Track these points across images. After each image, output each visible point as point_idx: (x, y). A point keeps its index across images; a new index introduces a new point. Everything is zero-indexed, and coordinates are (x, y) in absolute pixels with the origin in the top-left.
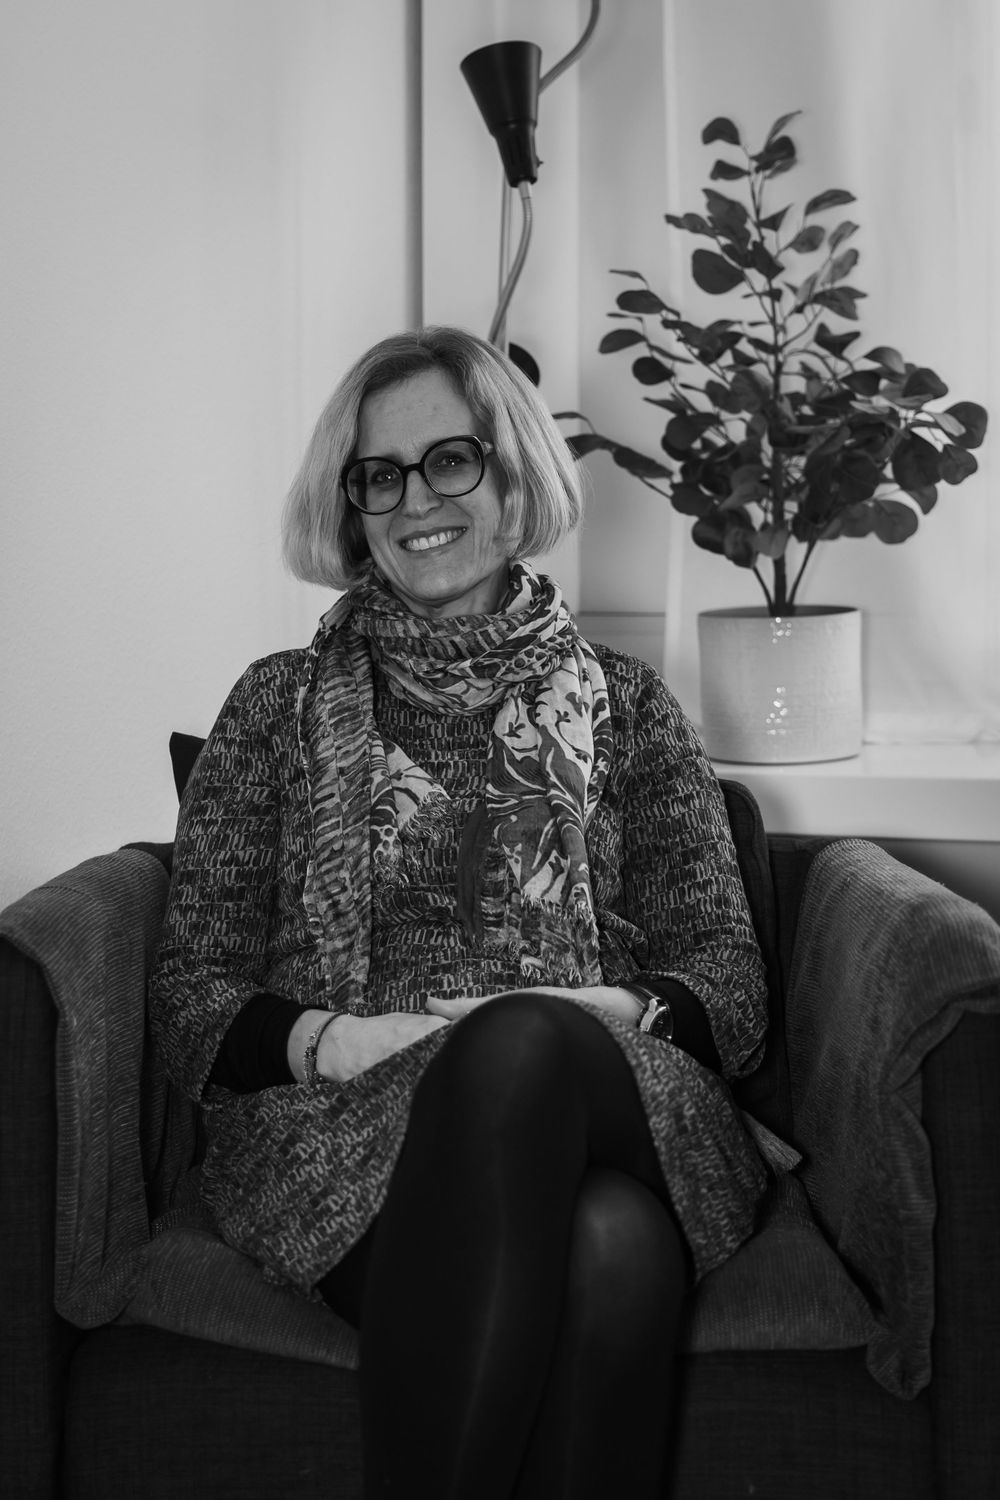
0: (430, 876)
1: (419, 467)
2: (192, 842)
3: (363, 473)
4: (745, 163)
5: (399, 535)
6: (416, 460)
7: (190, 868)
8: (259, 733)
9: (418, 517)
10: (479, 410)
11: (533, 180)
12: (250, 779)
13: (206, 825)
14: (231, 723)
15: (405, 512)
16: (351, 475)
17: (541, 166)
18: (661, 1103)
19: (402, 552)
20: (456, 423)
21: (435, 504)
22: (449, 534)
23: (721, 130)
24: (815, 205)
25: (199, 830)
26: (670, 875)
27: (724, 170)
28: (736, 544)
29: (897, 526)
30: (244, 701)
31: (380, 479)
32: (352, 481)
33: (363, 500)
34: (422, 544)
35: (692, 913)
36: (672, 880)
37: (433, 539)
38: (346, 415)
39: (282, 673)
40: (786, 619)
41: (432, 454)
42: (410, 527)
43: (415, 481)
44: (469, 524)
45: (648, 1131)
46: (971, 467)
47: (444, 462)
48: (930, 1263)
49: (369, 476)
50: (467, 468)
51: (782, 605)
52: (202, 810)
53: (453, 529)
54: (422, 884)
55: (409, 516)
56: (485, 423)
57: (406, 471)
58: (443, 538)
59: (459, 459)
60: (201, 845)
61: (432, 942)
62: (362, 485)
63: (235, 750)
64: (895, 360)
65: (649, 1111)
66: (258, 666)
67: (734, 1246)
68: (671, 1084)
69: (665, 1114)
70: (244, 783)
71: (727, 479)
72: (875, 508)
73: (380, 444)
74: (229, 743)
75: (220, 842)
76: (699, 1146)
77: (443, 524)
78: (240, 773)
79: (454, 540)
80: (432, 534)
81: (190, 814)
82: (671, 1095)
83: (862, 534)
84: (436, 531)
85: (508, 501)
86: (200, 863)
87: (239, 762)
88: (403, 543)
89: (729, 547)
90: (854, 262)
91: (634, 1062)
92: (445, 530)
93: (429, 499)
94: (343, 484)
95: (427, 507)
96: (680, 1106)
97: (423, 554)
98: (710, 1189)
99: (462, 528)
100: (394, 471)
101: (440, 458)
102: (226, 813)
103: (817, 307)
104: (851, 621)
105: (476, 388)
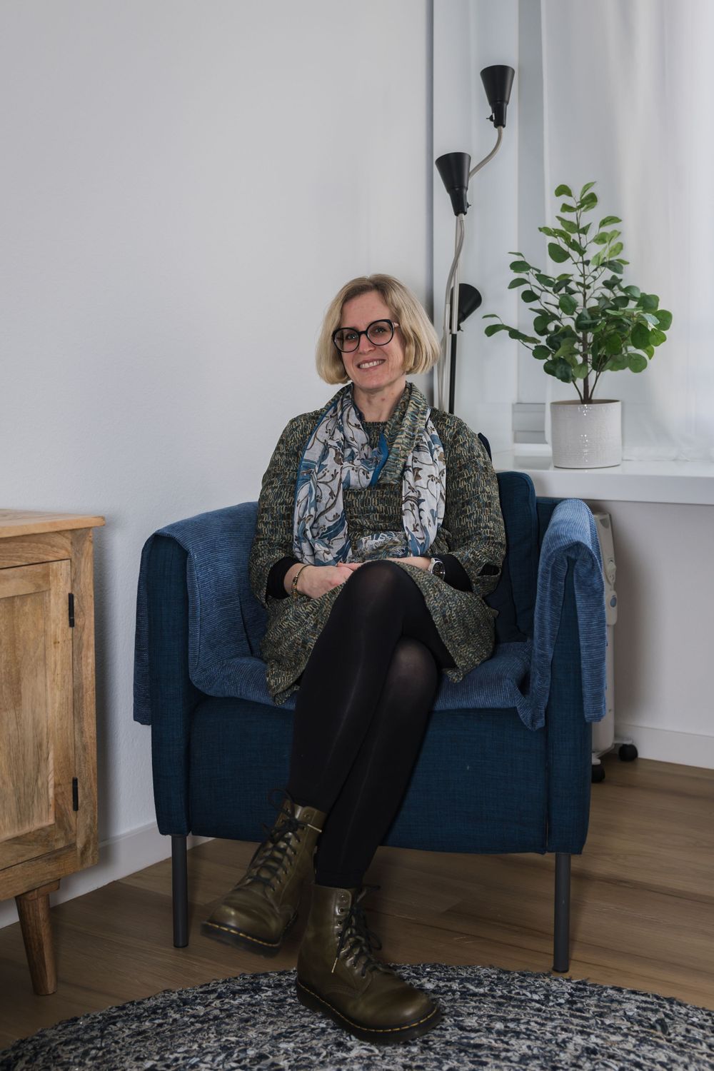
0: (358, 511)
1: (365, 333)
2: (267, 496)
3: (342, 334)
4: (574, 206)
5: (357, 363)
6: (365, 330)
7: (266, 507)
8: (293, 450)
9: (364, 354)
10: (393, 309)
11: (465, 213)
12: (292, 468)
13: (273, 489)
14: (281, 446)
15: (359, 352)
16: (338, 335)
17: (470, 207)
18: (437, 610)
19: (358, 369)
20: (383, 313)
21: (372, 349)
22: (378, 362)
23: (563, 190)
24: (603, 223)
25: (270, 491)
26: (457, 513)
27: (566, 208)
28: (562, 372)
29: (638, 365)
30: (287, 437)
31: (349, 337)
32: (338, 338)
33: (342, 347)
34: (367, 366)
35: (464, 528)
36: (457, 515)
37: (371, 364)
38: (336, 309)
39: (302, 423)
40: (589, 405)
41: (372, 327)
42: (362, 358)
43: (363, 338)
44: (386, 358)
45: (433, 622)
46: (664, 339)
47: (377, 331)
48: (549, 674)
49: (345, 336)
50: (386, 333)
51: (587, 399)
52: (272, 483)
53: (380, 360)
54: (355, 514)
55: (360, 353)
56: (397, 315)
57: (360, 334)
58: (375, 363)
59: (382, 330)
60: (271, 497)
61: (355, 537)
62: (342, 339)
63: (284, 457)
64: (636, 291)
65: (432, 614)
66: (292, 422)
67: (479, 663)
68: (441, 603)
69: (438, 615)
70: (289, 470)
71: (559, 343)
72: (628, 357)
73: (349, 323)
74: (282, 455)
75: (278, 495)
76: (452, 628)
77: (375, 358)
78: (287, 467)
79: (379, 364)
80: (370, 362)
81: (267, 485)
82: (441, 607)
83: (623, 368)
84: (373, 361)
85: (407, 349)
86: (270, 504)
87: (286, 462)
88: (359, 366)
89: (558, 373)
90: (622, 248)
91: (425, 594)
92: (376, 360)
93: (369, 346)
94: (333, 339)
95: (368, 350)
96: (445, 611)
97: (367, 370)
98: (459, 645)
99: (382, 360)
100: (355, 334)
101: (376, 328)
102: (281, 483)
103: (603, 268)
104: (617, 406)
105: (392, 300)
